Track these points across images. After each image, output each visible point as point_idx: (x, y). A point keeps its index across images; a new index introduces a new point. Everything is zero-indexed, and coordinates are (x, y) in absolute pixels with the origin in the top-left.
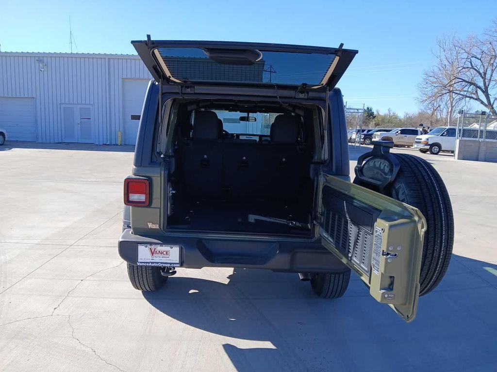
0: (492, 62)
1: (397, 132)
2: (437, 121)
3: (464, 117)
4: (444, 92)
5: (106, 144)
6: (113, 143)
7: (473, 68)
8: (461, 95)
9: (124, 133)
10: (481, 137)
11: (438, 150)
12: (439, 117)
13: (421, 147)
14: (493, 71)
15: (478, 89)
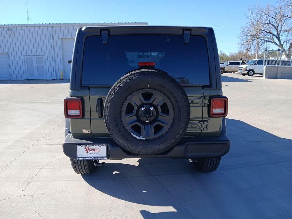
0: (281, 20)
1: (228, 64)
2: (249, 56)
3: (268, 53)
4: (254, 39)
5: (53, 79)
6: (58, 78)
7: (270, 23)
8: (264, 40)
9: (64, 72)
10: (278, 65)
11: (252, 73)
12: (250, 54)
13: (243, 72)
14: (282, 25)
15: (274, 36)
